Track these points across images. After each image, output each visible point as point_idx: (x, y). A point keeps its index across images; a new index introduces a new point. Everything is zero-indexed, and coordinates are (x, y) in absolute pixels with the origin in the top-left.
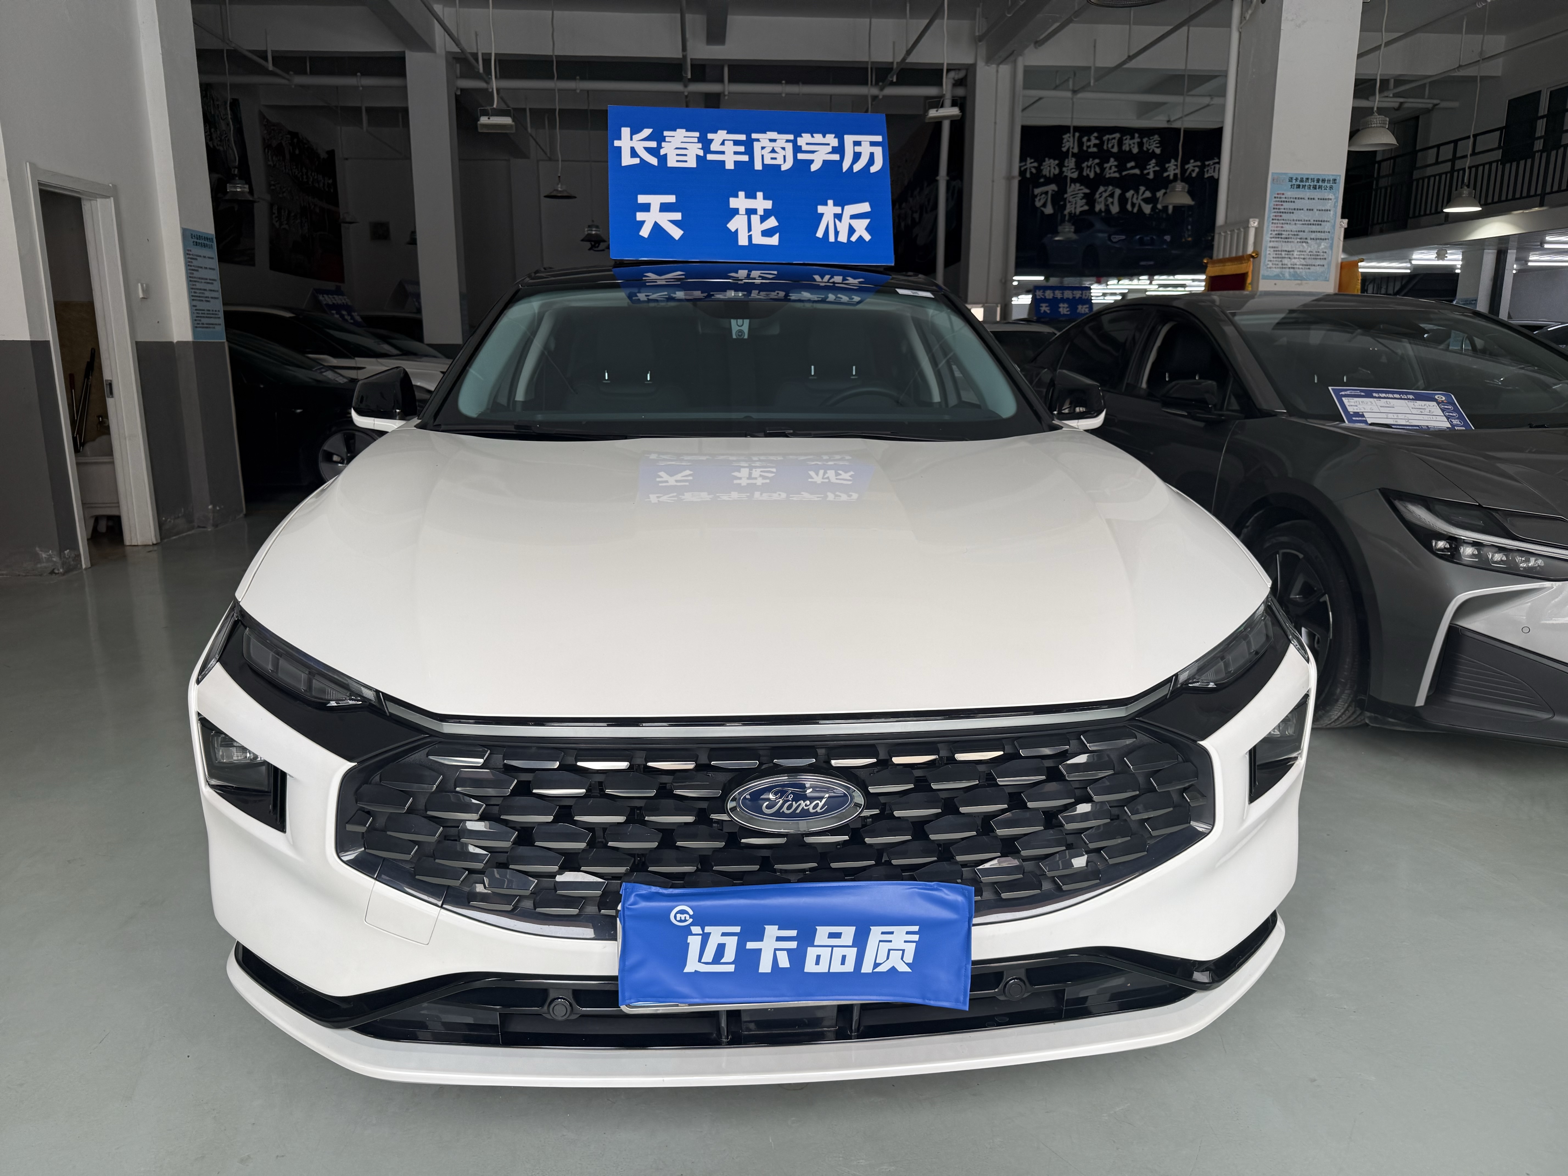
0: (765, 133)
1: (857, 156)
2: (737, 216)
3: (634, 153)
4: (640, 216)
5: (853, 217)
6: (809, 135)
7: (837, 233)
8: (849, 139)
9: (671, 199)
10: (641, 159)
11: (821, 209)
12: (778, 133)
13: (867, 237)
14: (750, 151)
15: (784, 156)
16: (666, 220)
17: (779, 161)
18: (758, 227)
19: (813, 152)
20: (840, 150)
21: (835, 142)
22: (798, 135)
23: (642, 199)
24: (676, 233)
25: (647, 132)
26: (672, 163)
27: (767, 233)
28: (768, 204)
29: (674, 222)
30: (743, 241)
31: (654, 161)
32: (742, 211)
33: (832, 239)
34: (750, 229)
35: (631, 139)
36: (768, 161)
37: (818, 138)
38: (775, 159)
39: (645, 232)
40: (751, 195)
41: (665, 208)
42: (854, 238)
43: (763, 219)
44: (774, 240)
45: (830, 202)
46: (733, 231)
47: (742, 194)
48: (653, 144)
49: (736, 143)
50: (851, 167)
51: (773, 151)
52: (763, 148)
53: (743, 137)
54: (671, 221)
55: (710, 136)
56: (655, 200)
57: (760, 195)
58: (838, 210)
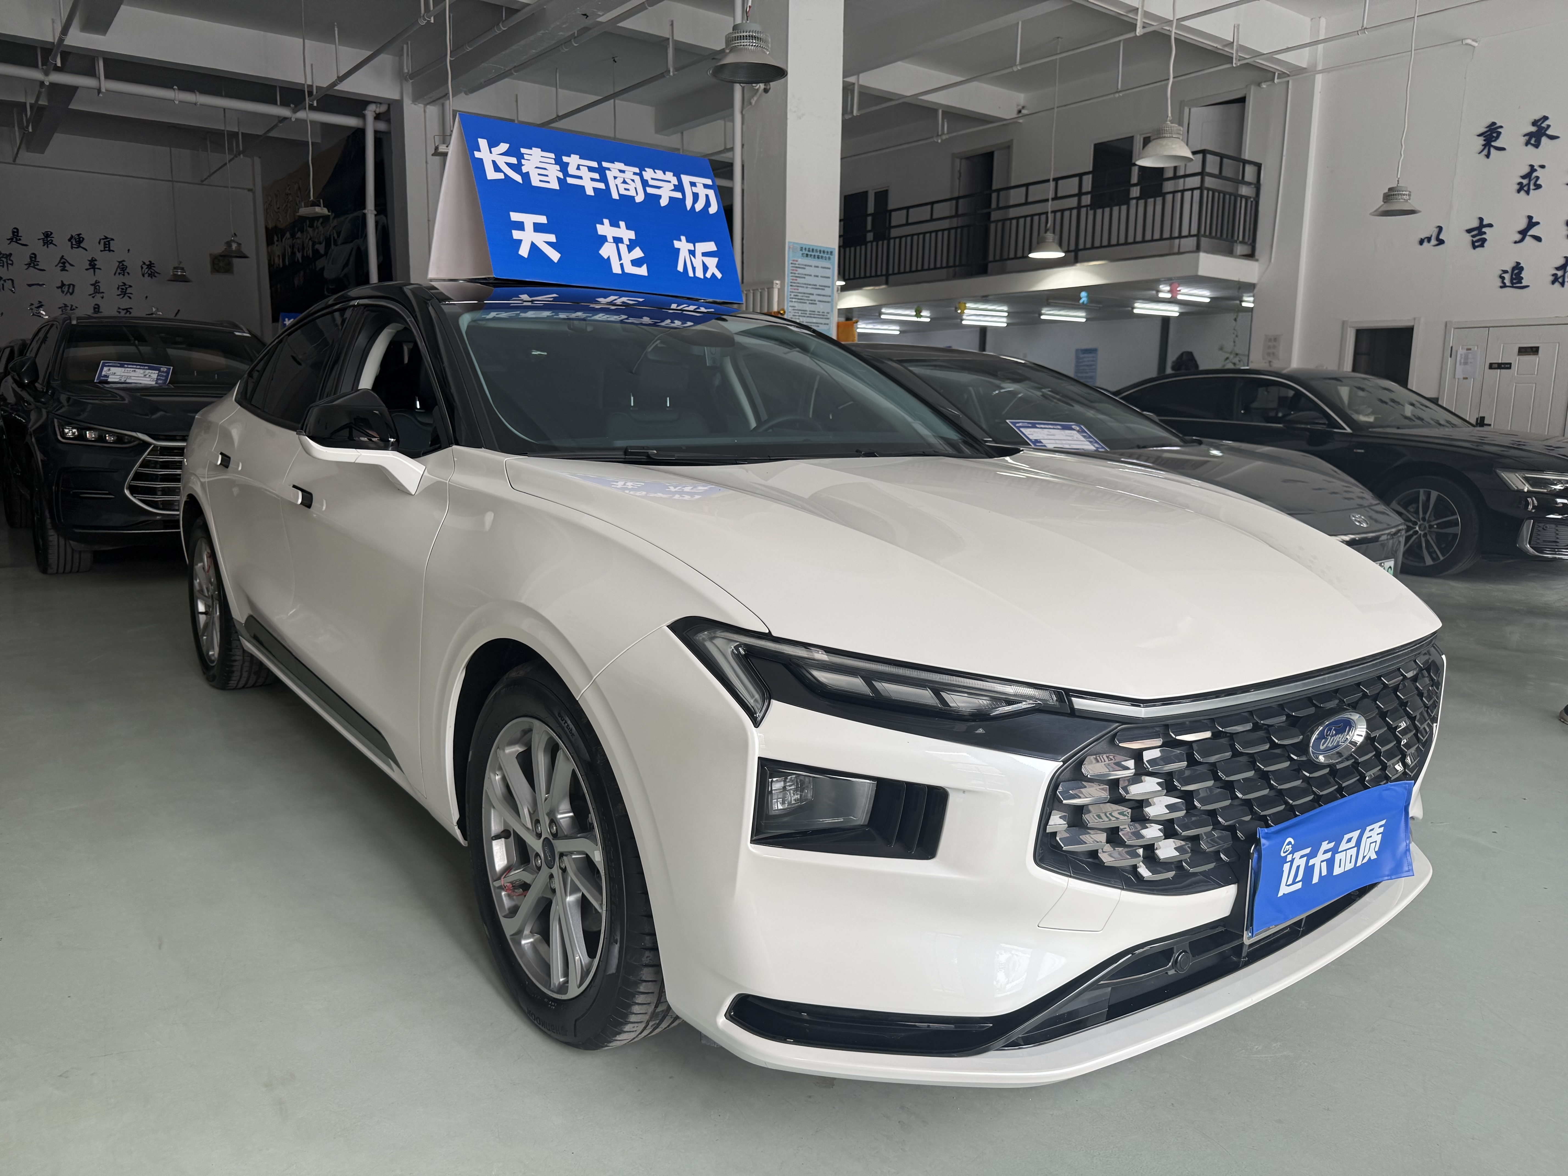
0: (613, 162)
1: (696, 197)
2: (606, 243)
3: (497, 169)
4: (516, 234)
5: (705, 254)
6: (651, 170)
7: (694, 269)
8: (686, 179)
9: (543, 219)
10: (505, 174)
11: (677, 244)
12: (625, 165)
13: (719, 275)
14: (604, 179)
15: (636, 188)
16: (543, 240)
17: (632, 193)
18: (628, 257)
19: (659, 187)
20: (679, 188)
21: (675, 181)
22: (642, 169)
23: (515, 216)
24: (555, 256)
25: (504, 147)
26: (535, 181)
27: (636, 263)
28: (631, 235)
29: (549, 243)
30: (616, 269)
31: (518, 178)
32: (610, 239)
33: (691, 274)
34: (620, 259)
35: (491, 152)
36: (622, 192)
37: (659, 174)
38: (628, 190)
39: (524, 251)
40: (615, 224)
41: (538, 228)
42: (708, 275)
43: (630, 248)
44: (643, 271)
45: (683, 238)
46: (606, 258)
47: (606, 221)
48: (513, 160)
49: (591, 169)
50: (693, 207)
51: (624, 182)
52: (615, 178)
53: (594, 164)
54: (548, 243)
55: (565, 159)
56: (529, 219)
57: (622, 224)
58: (690, 246)
